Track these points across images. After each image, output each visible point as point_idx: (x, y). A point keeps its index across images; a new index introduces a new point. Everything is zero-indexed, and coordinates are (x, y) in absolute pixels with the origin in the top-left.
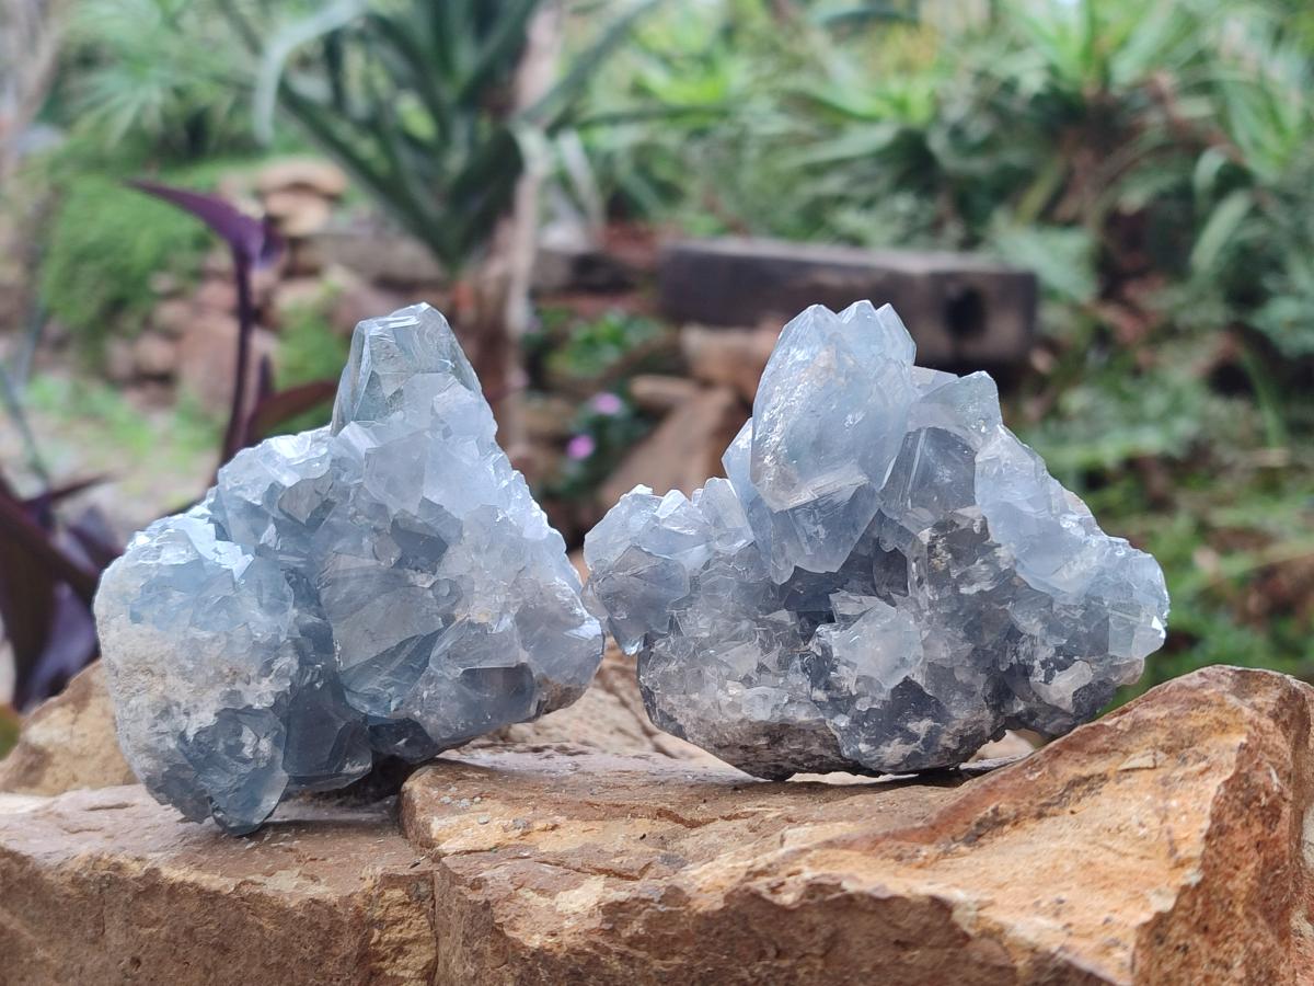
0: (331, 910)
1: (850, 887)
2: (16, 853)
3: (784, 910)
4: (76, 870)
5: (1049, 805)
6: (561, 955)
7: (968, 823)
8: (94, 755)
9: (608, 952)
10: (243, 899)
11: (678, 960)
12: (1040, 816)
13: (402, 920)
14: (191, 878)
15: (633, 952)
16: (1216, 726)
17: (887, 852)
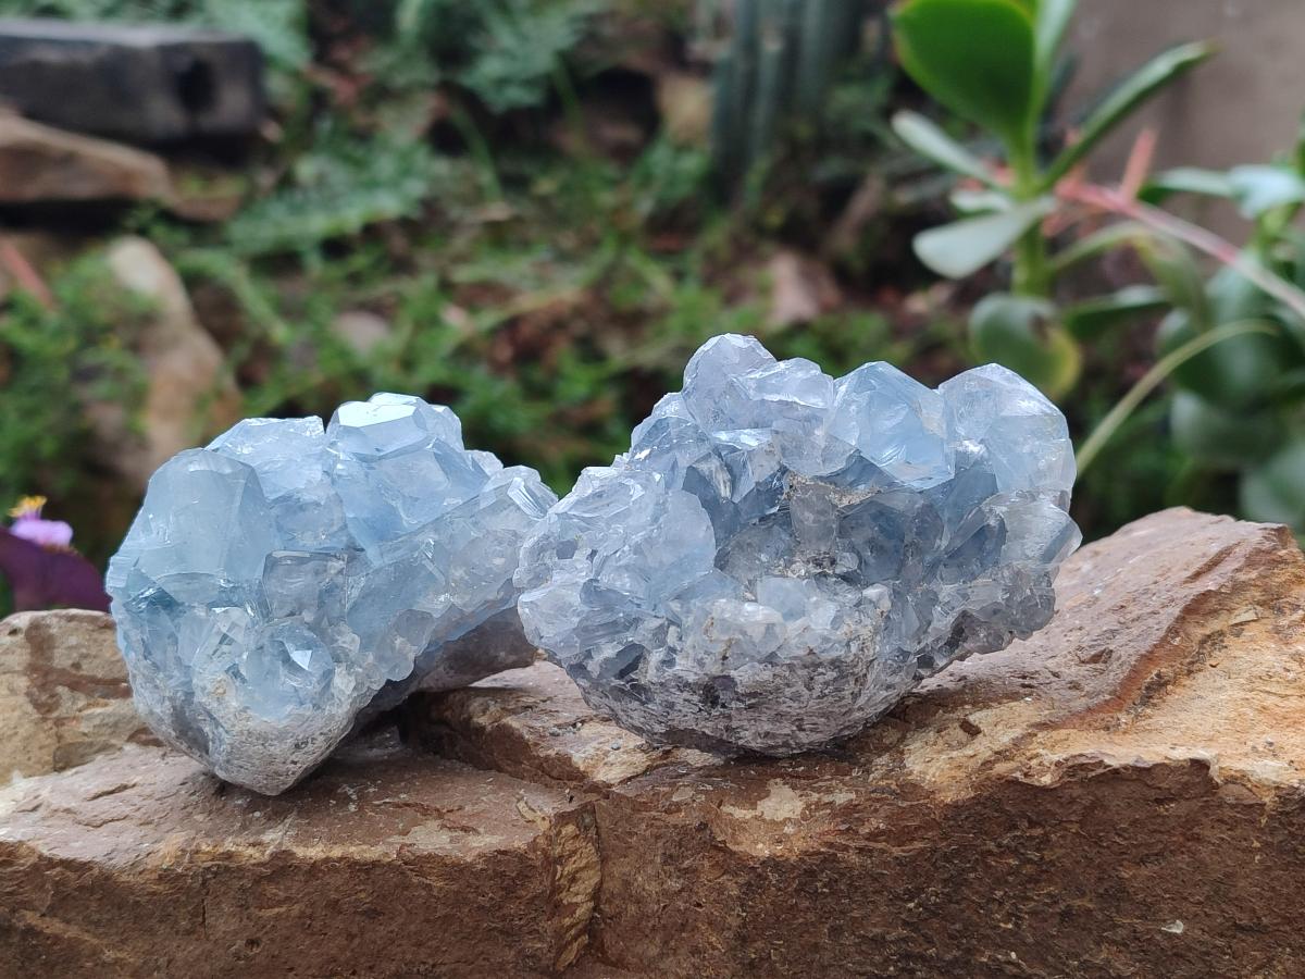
0: (522, 857)
1: (1115, 763)
2: (73, 861)
3: (1044, 790)
4: (164, 867)
5: (1193, 663)
6: (793, 859)
7: (1140, 689)
8: (10, 737)
9: (846, 848)
10: (406, 863)
11: (918, 845)
12: (1190, 672)
13: (575, 852)
14: (337, 852)
15: (872, 844)
16: (1294, 579)
17: (1097, 725)
